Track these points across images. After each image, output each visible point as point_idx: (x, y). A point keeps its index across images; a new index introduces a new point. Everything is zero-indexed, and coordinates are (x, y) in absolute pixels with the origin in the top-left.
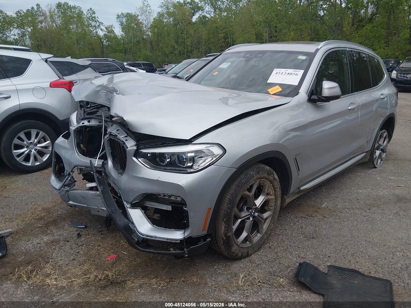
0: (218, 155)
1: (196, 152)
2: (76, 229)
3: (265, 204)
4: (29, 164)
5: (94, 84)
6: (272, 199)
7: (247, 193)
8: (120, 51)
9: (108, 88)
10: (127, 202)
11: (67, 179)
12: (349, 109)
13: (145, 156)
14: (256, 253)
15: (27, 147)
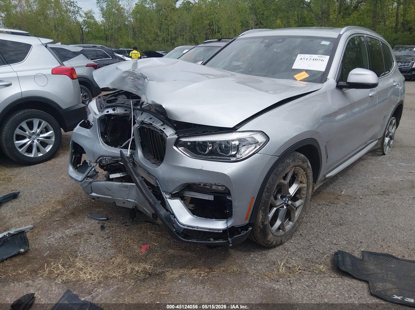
0: (261, 143)
1: (240, 140)
2: (97, 221)
3: (299, 191)
4: (32, 156)
5: (120, 70)
6: (304, 187)
7: (282, 181)
8: (101, 38)
9: (135, 74)
10: (166, 193)
11: (91, 170)
12: (370, 96)
13: (184, 145)
14: (289, 241)
15: (30, 137)
